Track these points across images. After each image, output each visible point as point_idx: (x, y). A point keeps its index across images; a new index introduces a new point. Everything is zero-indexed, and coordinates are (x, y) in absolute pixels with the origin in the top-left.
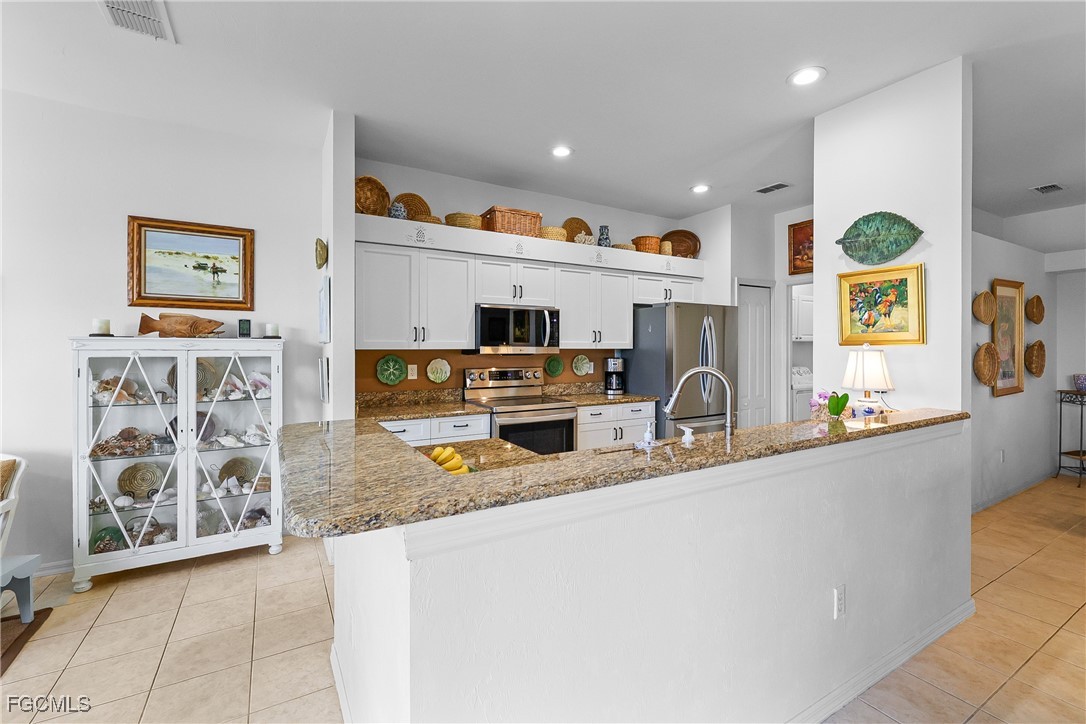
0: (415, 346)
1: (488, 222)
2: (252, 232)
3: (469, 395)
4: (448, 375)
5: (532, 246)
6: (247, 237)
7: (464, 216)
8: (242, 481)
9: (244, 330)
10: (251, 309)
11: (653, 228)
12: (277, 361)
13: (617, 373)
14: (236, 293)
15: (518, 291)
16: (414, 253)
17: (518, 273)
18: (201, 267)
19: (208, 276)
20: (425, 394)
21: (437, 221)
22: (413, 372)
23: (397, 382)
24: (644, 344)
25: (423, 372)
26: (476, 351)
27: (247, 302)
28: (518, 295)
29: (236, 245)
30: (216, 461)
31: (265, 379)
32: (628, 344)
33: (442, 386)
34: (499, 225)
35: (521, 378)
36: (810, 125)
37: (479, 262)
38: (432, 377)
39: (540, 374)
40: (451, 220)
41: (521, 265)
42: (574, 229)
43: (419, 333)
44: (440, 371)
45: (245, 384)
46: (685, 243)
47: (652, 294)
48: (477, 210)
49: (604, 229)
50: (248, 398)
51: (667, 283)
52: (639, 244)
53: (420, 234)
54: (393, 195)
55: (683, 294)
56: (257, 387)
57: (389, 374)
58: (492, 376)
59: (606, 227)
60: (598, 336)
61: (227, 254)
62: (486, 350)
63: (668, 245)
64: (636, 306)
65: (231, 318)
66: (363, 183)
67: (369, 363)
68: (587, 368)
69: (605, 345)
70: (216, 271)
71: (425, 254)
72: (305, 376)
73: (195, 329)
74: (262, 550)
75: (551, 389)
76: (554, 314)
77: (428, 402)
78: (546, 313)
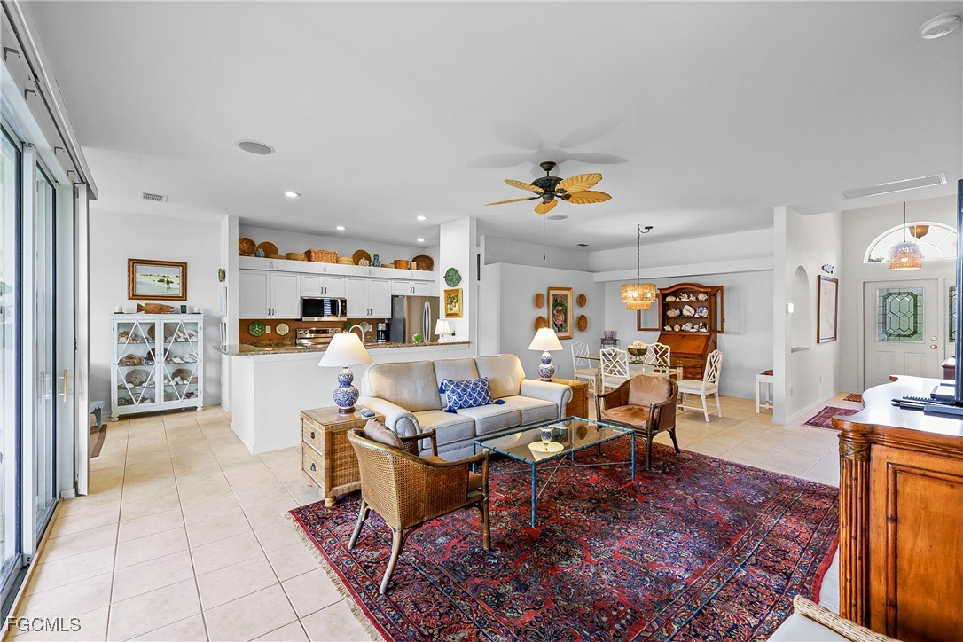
0: (269, 317)
1: (308, 256)
2: (186, 264)
3: (298, 341)
4: (288, 331)
5: (332, 268)
6: (184, 266)
7: (295, 254)
8: (183, 379)
9: (184, 310)
10: (186, 300)
11: (407, 256)
12: (200, 324)
13: (382, 331)
14: (179, 293)
15: (324, 290)
16: (268, 273)
17: (324, 281)
18: (161, 281)
19: (164, 285)
20: (275, 342)
21: (282, 258)
22: (268, 330)
23: (260, 335)
24: (397, 316)
25: (274, 330)
26: (301, 320)
27: (184, 297)
28: (324, 292)
29: (178, 270)
30: (170, 370)
31: (194, 333)
32: (388, 315)
33: (284, 337)
34: (313, 259)
35: (329, 333)
37: (303, 276)
38: (278, 333)
39: (339, 331)
40: (289, 257)
41: (325, 278)
42: (359, 257)
43: (272, 311)
44: (283, 330)
45: (184, 334)
46: (425, 263)
47: (403, 290)
48: (302, 250)
49: (376, 257)
50: (187, 341)
51: (412, 284)
52: (397, 264)
53: (271, 264)
54: (257, 244)
55: (421, 291)
56: (191, 336)
57: (256, 330)
58: (311, 332)
59: (378, 256)
60: (369, 312)
61: (174, 274)
62: (304, 319)
63: (414, 264)
64: (393, 296)
65: (177, 304)
66: (242, 240)
67: (245, 325)
68: (367, 328)
69: (375, 316)
70: (168, 282)
71: (273, 274)
72: (213, 331)
73: (162, 310)
74: (194, 409)
76: (344, 302)
77: (277, 345)
78: (339, 301)
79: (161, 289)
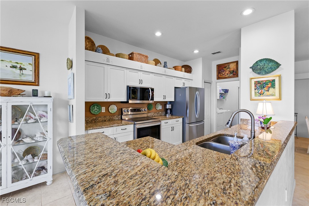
0: (106, 100)
1: (131, 57)
2: (38, 54)
3: (123, 117)
4: (116, 110)
5: (145, 66)
6: (36, 56)
7: (123, 54)
8: (34, 156)
9: (35, 94)
10: (38, 85)
11: (179, 64)
12: (50, 106)
14: (31, 79)
15: (141, 81)
16: (106, 66)
17: (141, 76)
18: (14, 67)
19: (18, 71)
20: (108, 118)
21: (113, 55)
22: (103, 110)
23: (98, 113)
24: (177, 100)
25: (107, 110)
26: (127, 102)
27: (36, 82)
28: (141, 83)
29: (31, 59)
30: (21, 148)
31: (45, 114)
32: (173, 100)
33: (113, 115)
34: (135, 59)
35: (141, 111)
36: (240, 31)
37: (128, 71)
38: (110, 111)
39: (146, 109)
40: (117, 55)
41: (142, 73)
42: (157, 62)
43: (107, 95)
44: (113, 109)
45: (35, 116)
46: (188, 69)
47: (180, 84)
48: (127, 53)
50: (36, 121)
51: (183, 81)
52: (175, 68)
53: (108, 59)
54: (97, 45)
55: (188, 84)
56: (41, 116)
57: (95, 110)
58: (131, 111)
59: (166, 62)
60: (165, 97)
61: (27, 62)
62: (130, 102)
63: (183, 69)
64: (175, 88)
65: (29, 89)
66: (87, 39)
67: (89, 106)
68: (160, 107)
69: (167, 100)
70: (21, 69)
71: (109, 67)
72: (62, 112)
73: (11, 93)
74: (44, 184)
75: (149, 115)
76: (153, 90)
77: (109, 120)
78: (150, 89)
79: (15, 74)
